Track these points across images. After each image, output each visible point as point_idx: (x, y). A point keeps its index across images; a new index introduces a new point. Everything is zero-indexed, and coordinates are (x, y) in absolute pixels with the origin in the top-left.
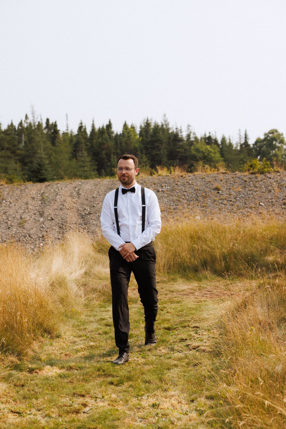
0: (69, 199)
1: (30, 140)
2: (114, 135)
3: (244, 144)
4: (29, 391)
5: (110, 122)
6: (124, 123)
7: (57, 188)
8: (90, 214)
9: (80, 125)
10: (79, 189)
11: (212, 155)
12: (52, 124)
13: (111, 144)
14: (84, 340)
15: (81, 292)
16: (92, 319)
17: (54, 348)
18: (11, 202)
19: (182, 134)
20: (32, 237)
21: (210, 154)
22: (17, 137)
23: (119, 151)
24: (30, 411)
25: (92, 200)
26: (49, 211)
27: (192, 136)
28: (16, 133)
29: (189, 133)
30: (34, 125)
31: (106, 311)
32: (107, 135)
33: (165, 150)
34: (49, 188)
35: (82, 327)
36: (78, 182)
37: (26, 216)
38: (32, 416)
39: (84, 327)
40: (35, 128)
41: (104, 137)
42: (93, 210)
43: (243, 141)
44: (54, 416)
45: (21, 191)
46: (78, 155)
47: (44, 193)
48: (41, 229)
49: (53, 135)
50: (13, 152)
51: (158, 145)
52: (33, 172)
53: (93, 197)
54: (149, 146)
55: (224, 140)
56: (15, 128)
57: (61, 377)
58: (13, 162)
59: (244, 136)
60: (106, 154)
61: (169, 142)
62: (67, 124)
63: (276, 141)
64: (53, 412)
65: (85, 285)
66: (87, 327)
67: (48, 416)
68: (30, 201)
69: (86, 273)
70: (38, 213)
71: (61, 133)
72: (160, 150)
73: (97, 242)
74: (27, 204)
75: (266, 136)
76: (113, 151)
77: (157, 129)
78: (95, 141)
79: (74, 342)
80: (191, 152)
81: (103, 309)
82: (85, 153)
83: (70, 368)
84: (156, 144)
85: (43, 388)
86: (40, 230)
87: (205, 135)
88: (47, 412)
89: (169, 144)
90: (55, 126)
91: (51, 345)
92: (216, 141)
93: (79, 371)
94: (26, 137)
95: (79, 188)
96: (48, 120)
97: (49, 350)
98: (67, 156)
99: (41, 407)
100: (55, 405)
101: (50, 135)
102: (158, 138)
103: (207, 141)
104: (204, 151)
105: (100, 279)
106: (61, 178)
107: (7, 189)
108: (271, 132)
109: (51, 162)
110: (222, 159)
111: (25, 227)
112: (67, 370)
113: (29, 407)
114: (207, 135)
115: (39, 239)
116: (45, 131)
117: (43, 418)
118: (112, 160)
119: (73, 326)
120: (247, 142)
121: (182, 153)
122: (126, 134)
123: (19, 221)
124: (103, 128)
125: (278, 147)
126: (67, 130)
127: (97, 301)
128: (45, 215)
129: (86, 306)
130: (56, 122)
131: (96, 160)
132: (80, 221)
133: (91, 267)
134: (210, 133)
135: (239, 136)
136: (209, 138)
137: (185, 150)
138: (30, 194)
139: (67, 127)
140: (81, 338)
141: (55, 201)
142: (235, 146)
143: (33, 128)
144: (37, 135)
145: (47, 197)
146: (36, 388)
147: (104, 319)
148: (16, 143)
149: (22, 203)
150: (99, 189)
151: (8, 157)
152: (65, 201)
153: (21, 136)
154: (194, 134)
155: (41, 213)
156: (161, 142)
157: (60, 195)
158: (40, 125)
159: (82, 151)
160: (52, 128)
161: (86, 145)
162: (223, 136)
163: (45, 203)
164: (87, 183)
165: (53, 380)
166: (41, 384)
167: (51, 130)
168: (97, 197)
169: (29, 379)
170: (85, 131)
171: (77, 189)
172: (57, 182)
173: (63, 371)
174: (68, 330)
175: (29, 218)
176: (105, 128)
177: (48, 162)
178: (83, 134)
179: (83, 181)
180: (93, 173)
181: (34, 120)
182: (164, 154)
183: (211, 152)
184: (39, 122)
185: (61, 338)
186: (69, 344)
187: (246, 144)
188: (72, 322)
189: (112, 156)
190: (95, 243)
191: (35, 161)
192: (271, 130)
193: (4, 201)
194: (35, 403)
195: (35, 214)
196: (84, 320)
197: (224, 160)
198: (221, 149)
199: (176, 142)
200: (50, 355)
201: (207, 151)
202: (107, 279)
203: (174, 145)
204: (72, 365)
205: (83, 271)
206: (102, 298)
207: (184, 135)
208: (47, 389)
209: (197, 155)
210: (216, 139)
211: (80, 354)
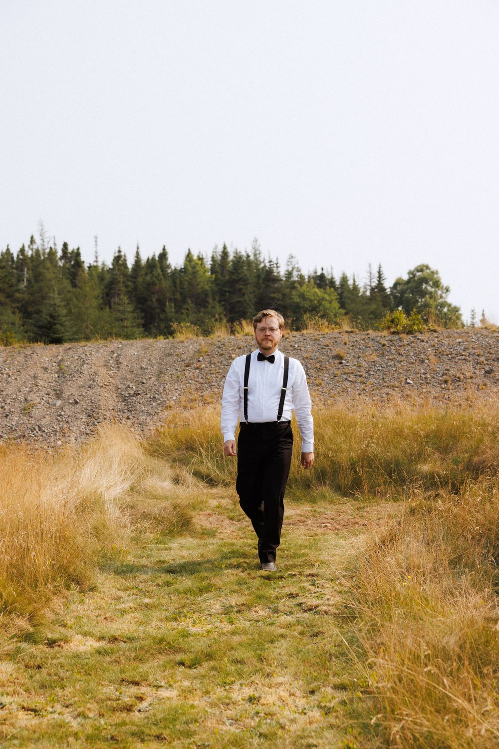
0: (103, 371)
1: (37, 277)
2: (169, 271)
3: (376, 287)
4: (49, 675)
5: (164, 249)
6: (187, 252)
7: (84, 352)
8: (136, 394)
9: (117, 254)
10: (119, 355)
11: (327, 305)
12: (73, 252)
13: (166, 284)
14: (133, 594)
15: (127, 519)
16: (144, 561)
17: (86, 608)
18: (10, 374)
19: (279, 269)
20: (44, 431)
21: (323, 303)
22: (15, 271)
23: (178, 296)
24: (52, 707)
25: (140, 372)
26: (71, 390)
27: (295, 273)
28: (14, 266)
29: (290, 269)
30: (44, 253)
31: (166, 549)
32: (159, 271)
33: (252, 296)
34: (71, 352)
35: (129, 575)
36: (116, 344)
37: (34, 398)
38: (56, 716)
39: (133, 574)
40: (44, 260)
41: (155, 273)
42: (141, 389)
43: (375, 283)
44: (91, 715)
45: (26, 357)
46: (113, 300)
47: (62, 360)
48: (59, 418)
49: (73, 270)
50: (9, 296)
51: (241, 287)
52: (40, 327)
53: (142, 368)
54: (226, 289)
55: (344, 279)
56: (13, 258)
57: (100, 653)
58: (9, 312)
59: (377, 275)
60: (158, 300)
61: (258, 283)
62: (96, 252)
63: (427, 283)
64: (89, 709)
65: (132, 508)
67: (82, 715)
68: (40, 374)
69: (132, 489)
70: (53, 393)
71: (86, 265)
72: (244, 294)
73: (147, 439)
74: (35, 377)
75: (411, 276)
76: (168, 295)
77: (239, 262)
78: (140, 279)
79: (118, 599)
80: (291, 299)
81: (161, 546)
82: (125, 299)
83: (114, 639)
84: (238, 286)
85: (72, 671)
86: (57, 419)
87: (316, 273)
88: (80, 710)
89: (257, 285)
90: (77, 254)
91: (82, 602)
92: (332, 283)
93: (129, 644)
94: (31, 272)
95: (119, 353)
96: (65, 245)
97: (78, 611)
98: (95, 303)
99: (71, 701)
100: (92, 698)
101: (68, 269)
102: (240, 276)
103: (318, 282)
104: (312, 298)
105: (155, 497)
106: (88, 339)
108: (419, 269)
109: (70, 312)
110: (343, 311)
111: (33, 414)
112: (109, 642)
113: (50, 701)
114: (319, 273)
115: (56, 434)
116: (61, 263)
117: (74, 718)
118: (167, 310)
119: (116, 572)
120: (382, 284)
121: (278, 300)
122: (189, 268)
123: (23, 405)
124: (153, 259)
125: (431, 293)
126: (97, 261)
127: (151, 533)
128: (66, 394)
129: (135, 541)
130: (78, 249)
131: (142, 310)
132: (121, 406)
133: (140, 478)
134: (322, 269)
135: (369, 275)
136: (322, 277)
137: (284, 295)
138: (41, 363)
139: (96, 257)
140: (128, 592)
141: (81, 373)
142: (362, 290)
143: (42, 258)
144: (48, 269)
145: (67, 367)
146: (61, 671)
147: (164, 562)
148: (14, 281)
149: (27, 376)
150: (151, 355)
152: (95, 373)
153: (22, 270)
154: (299, 270)
155: (58, 392)
156: (245, 281)
157: (87, 364)
158: (52, 253)
159: (119, 294)
160: (73, 258)
161: (126, 286)
162: (344, 274)
163: (65, 377)
164: (132, 345)
165: (89, 659)
166: (70, 664)
167: (70, 261)
168: (147, 369)
169: (49, 656)
170: (125, 265)
171: (115, 355)
172: (83, 343)
173: (103, 644)
174: (107, 579)
175: (38, 400)
176: (157, 258)
177: (64, 312)
178: (122, 268)
179: (124, 342)
180: (137, 330)
181: (44, 245)
182: (250, 301)
183: (323, 299)
184: (51, 248)
185: (96, 591)
186: (110, 601)
187: (380, 287)
189: (167, 303)
190: (145, 442)
191: (45, 311)
192: (419, 266)
194: (60, 694)
195: (48, 394)
196: (132, 563)
197: (346, 314)
198: (340, 294)
199: (269, 283)
200: (80, 618)
201: (316, 297)
202: (166, 498)
203: (266, 288)
204: (117, 634)
205: (127, 485)
206: (160, 528)
207: (282, 271)
208: (79, 672)
209: (301, 305)
210: (332, 278)
211: (128, 617)
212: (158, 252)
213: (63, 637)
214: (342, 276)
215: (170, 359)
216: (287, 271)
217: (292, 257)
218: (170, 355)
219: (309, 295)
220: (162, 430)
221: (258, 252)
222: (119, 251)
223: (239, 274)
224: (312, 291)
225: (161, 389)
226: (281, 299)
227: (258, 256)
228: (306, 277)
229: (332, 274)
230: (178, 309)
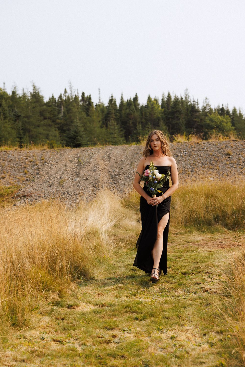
0: (101, 162)
1: (68, 111)
2: (139, 107)
4: (68, 323)
5: (136, 95)
6: (148, 96)
7: (91, 152)
8: (119, 175)
9: (111, 98)
10: (110, 154)
11: (225, 124)
12: (87, 97)
13: (137, 114)
14: (113, 282)
15: (111, 242)
16: (120, 264)
17: (88, 288)
18: (53, 164)
19: (199, 105)
20: (70, 194)
21: (223, 123)
22: (57, 108)
23: (144, 120)
24: (69, 340)
25: (121, 163)
26: (84, 172)
27: (208, 107)
28: (56, 105)
29: (205, 105)
30: (72, 98)
31: (132, 258)
32: (134, 107)
33: (184, 120)
34: (84, 152)
35: (112, 271)
36: (108, 148)
37: (65, 177)
38: (70, 344)
39: (114, 271)
40: (72, 101)
41: (131, 108)
42: (121, 172)
44: (88, 344)
45: (61, 155)
46: (108, 123)
47: (80, 156)
48: (78, 187)
49: (87, 107)
50: (54, 121)
51: (178, 115)
52: (70, 138)
53: (122, 161)
54: (170, 116)
55: (235, 111)
56: (55, 101)
58: (53, 130)
60: (133, 123)
62: (100, 97)
64: (88, 341)
65: (115, 235)
66: (117, 271)
67: (84, 344)
68: (68, 164)
69: (115, 226)
70: (75, 174)
71: (94, 104)
72: (179, 119)
73: (124, 199)
74: (66, 166)
76: (138, 120)
77: (177, 102)
78: (123, 112)
79: (105, 284)
80: (205, 121)
81: (129, 256)
82: (114, 122)
83: (102, 305)
84: (176, 115)
85: (80, 321)
86: (76, 188)
87: (219, 107)
88: (83, 342)
89: (187, 114)
90: (89, 98)
91: (86, 285)
92: (228, 112)
93: (109, 308)
94: (65, 108)
95: (110, 152)
96: (83, 94)
97: (84, 290)
98: (99, 125)
99: (78, 337)
100: (89, 335)
101: (85, 106)
102: (177, 109)
103: (220, 112)
104: (217, 121)
105: (127, 230)
106: (95, 144)
107: (49, 154)
109: (85, 130)
110: (233, 128)
111: (64, 185)
112: (100, 306)
113: (68, 337)
114: (221, 107)
115: (76, 196)
116: (81, 103)
117: (80, 346)
118: (137, 128)
119: (105, 270)
121: (198, 122)
122: (150, 105)
123: (59, 181)
124: (130, 100)
126: (100, 102)
127: (124, 249)
128: (81, 175)
129: (116, 253)
130: (90, 96)
131: (124, 128)
132: (111, 181)
133: (119, 221)
134: (223, 105)
136: (223, 109)
137: (201, 120)
138: (68, 158)
139: (100, 100)
140: (111, 281)
141: (90, 163)
142: (244, 116)
143: (71, 100)
144: (74, 107)
145: (82, 160)
146: (74, 321)
147: (130, 265)
148: (56, 113)
149: (62, 165)
150: (127, 154)
151: (50, 125)
152: (97, 164)
153: (61, 107)
155: (77, 173)
156: (180, 113)
157: (93, 158)
158: (76, 98)
160: (87, 100)
161: (116, 115)
163: (81, 166)
164: (117, 148)
165: (88, 315)
166: (78, 318)
167: (86, 102)
168: (125, 161)
169: (68, 314)
170: (115, 104)
171: (108, 153)
172: (91, 147)
173: (96, 308)
174: (100, 273)
175: (67, 178)
176: (132, 100)
177: (82, 129)
178: (114, 105)
179: (113, 146)
180: (121, 139)
181: (71, 94)
182: (183, 123)
183: (223, 121)
184: (76, 95)
185: (94, 280)
186: (102, 285)
188: (104, 266)
189: (138, 124)
190: (123, 200)
191: (72, 129)
193: (46, 164)
194: (73, 333)
195: (72, 175)
196: (113, 265)
197: (235, 129)
198: (232, 119)
199: (193, 113)
200: (85, 294)
201: (219, 120)
202: (132, 230)
203: (191, 115)
204: (104, 302)
205: (113, 223)
206: (129, 246)
207: (200, 107)
208: (83, 322)
209: (211, 125)
210: (228, 110)
211: (110, 294)
212: (133, 97)
213: (76, 303)
214: (233, 109)
215: (137, 156)
216: (203, 106)
217: (206, 99)
218: (137, 153)
219: (215, 120)
220: (132, 194)
221: (188, 96)
222: (112, 97)
223: (177, 108)
224: (217, 117)
225: (132, 172)
226: (199, 121)
227: (188, 98)
228: (214, 110)
229: (228, 107)
230: (144, 127)
